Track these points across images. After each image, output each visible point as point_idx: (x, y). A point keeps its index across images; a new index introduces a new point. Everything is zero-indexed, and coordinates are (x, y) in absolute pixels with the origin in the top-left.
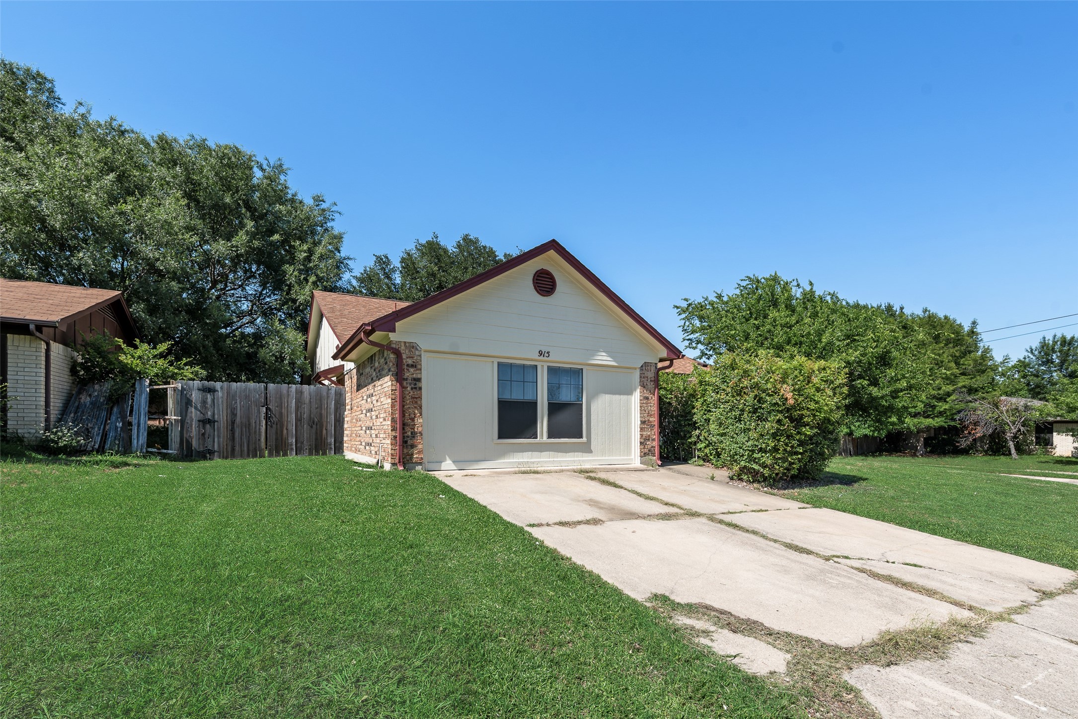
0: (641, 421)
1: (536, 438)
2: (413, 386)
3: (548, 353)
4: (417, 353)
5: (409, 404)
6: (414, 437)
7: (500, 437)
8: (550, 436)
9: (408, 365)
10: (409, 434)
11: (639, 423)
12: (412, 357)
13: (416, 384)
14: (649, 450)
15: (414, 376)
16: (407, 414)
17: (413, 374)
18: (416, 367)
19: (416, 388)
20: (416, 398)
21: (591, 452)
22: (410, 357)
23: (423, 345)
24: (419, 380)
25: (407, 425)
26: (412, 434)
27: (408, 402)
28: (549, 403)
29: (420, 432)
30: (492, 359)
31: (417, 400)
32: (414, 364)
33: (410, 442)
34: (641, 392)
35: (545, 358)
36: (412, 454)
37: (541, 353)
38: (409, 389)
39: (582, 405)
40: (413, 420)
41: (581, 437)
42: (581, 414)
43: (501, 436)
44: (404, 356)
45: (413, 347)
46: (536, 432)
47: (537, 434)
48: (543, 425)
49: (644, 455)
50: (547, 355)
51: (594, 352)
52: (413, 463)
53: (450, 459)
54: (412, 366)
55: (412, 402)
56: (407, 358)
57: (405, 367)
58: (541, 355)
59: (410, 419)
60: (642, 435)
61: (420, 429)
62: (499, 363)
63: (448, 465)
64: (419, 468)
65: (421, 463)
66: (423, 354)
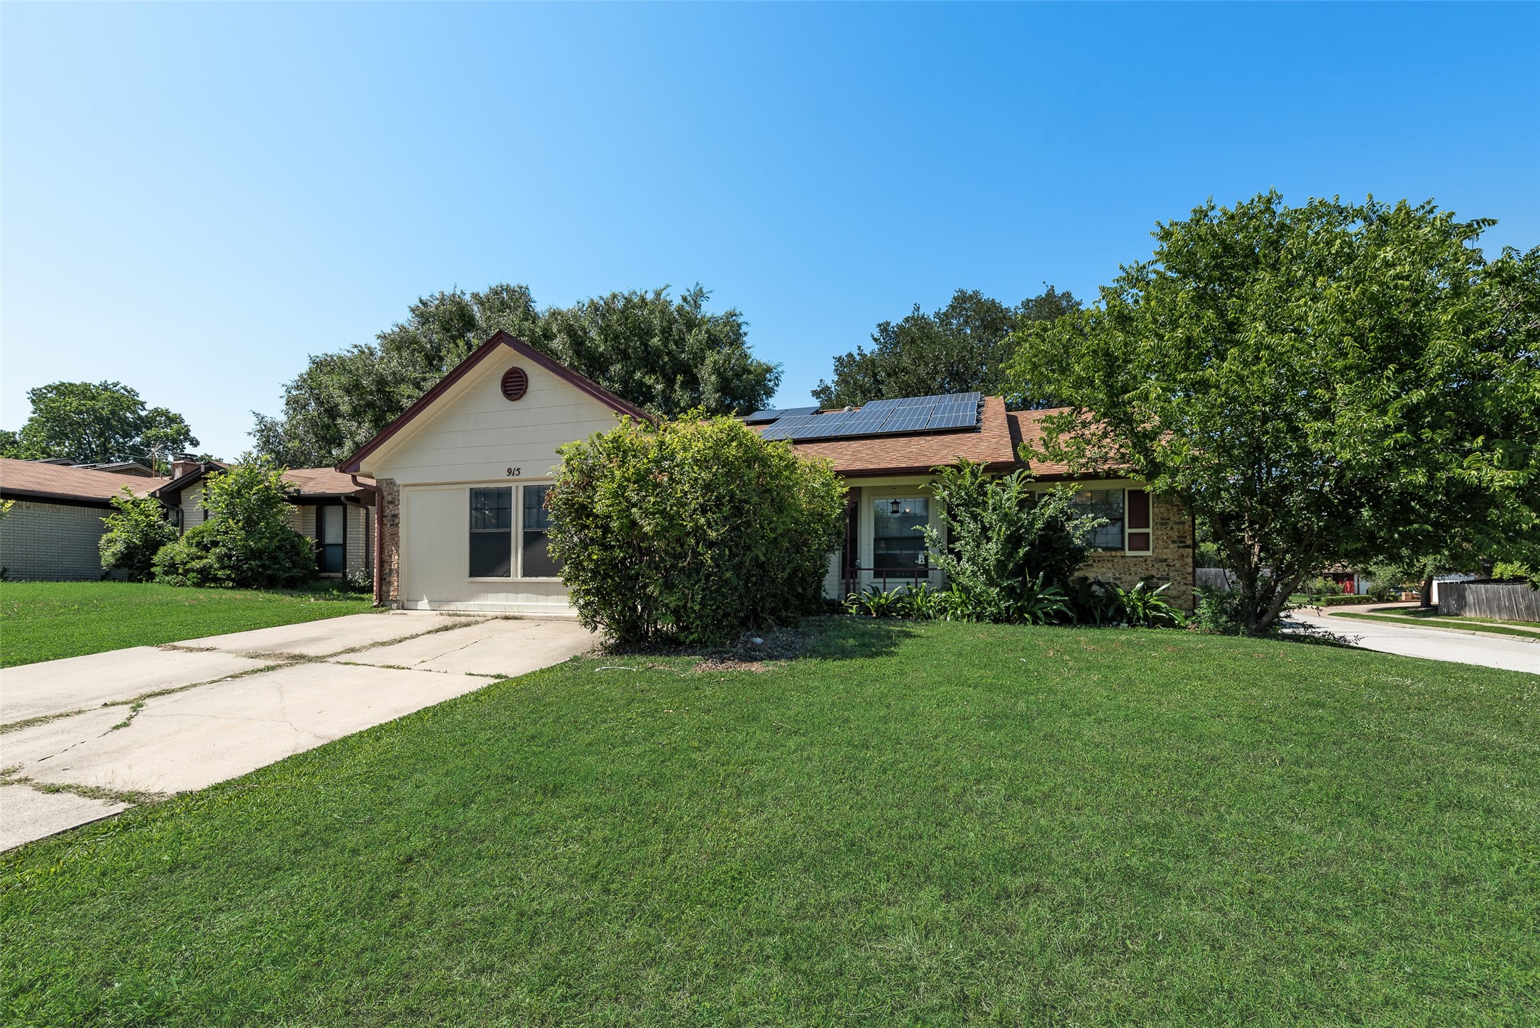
1: (510, 576)
2: (391, 522)
3: (518, 470)
4: (395, 489)
5: (388, 541)
6: (391, 574)
7: (471, 575)
8: (525, 574)
9: (388, 502)
10: (387, 571)
12: (392, 494)
13: (394, 520)
15: (393, 512)
16: (386, 552)
18: (394, 503)
19: (393, 525)
20: (393, 534)
22: (390, 494)
23: (399, 481)
24: (397, 516)
25: (386, 562)
26: (389, 571)
27: (387, 539)
28: (525, 532)
29: (396, 569)
30: (464, 486)
31: (395, 538)
32: (393, 500)
33: (388, 579)
35: (515, 477)
36: (389, 591)
37: (510, 472)
38: (388, 525)
40: (390, 556)
43: (473, 573)
44: (385, 494)
45: (392, 483)
46: (509, 569)
47: (510, 572)
48: (517, 560)
50: (516, 473)
52: (389, 599)
53: (427, 598)
54: (391, 502)
55: (390, 539)
56: (388, 495)
57: (386, 504)
59: (388, 556)
61: (396, 566)
62: (471, 489)
63: (424, 604)
64: (395, 606)
65: (396, 601)
66: (401, 489)
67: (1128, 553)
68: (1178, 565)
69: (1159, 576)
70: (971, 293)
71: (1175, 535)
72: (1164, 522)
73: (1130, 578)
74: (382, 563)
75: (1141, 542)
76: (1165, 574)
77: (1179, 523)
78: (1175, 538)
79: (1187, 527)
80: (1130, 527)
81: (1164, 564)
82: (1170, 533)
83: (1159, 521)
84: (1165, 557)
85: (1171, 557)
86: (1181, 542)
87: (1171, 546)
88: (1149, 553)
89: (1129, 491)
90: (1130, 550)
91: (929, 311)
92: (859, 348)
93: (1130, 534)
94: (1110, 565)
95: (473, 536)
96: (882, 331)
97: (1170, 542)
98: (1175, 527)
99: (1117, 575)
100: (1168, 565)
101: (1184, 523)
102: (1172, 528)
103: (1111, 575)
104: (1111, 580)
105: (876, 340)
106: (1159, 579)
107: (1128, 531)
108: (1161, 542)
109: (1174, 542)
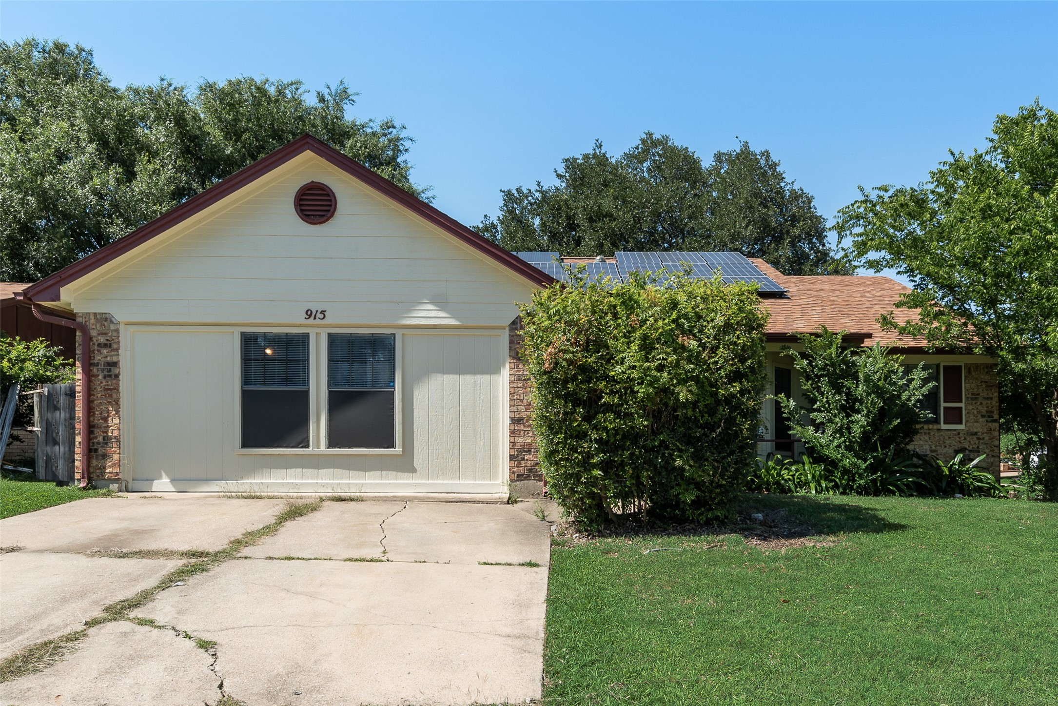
0: (512, 419)
1: (307, 446)
2: (106, 373)
3: (323, 312)
4: (112, 327)
5: (101, 398)
6: (106, 444)
7: (245, 445)
8: (332, 444)
9: (99, 345)
10: (100, 439)
11: (508, 421)
12: (106, 334)
13: (110, 370)
14: (530, 470)
15: (108, 359)
16: (97, 413)
17: (107, 357)
18: (110, 347)
19: (110, 376)
20: (110, 390)
21: (413, 470)
22: (102, 334)
23: (120, 314)
24: (115, 364)
25: (98, 428)
26: (104, 439)
27: (99, 395)
28: (331, 393)
29: (115, 437)
30: (231, 329)
31: (112, 394)
32: (108, 342)
33: (101, 451)
34: (511, 369)
35: (317, 321)
36: (105, 468)
37: (309, 314)
38: (100, 377)
39: (392, 393)
40: (106, 420)
41: (392, 445)
42: (392, 409)
43: (247, 442)
44: (93, 333)
45: (106, 319)
46: (308, 437)
47: (308, 441)
48: (319, 428)
49: (518, 477)
50: (322, 316)
51: (413, 304)
52: (105, 479)
53: (168, 476)
54: (105, 346)
55: (105, 396)
56: (99, 334)
57: (96, 347)
58: (310, 316)
59: (102, 419)
60: (513, 444)
61: (116, 433)
62: (243, 334)
63: (163, 484)
64: (114, 487)
65: (117, 481)
66: (122, 328)
67: (944, 426)
68: (986, 438)
69: (970, 448)
70: (660, 137)
71: (984, 410)
72: (974, 397)
73: (945, 451)
74: (90, 428)
75: (954, 416)
76: (975, 446)
77: (988, 399)
78: (984, 413)
79: (994, 403)
80: (945, 402)
81: (975, 437)
82: (980, 408)
83: (970, 396)
84: (975, 430)
85: (981, 430)
86: (989, 417)
87: (981, 420)
88: (961, 427)
89: (944, 367)
90: (945, 423)
91: (615, 153)
92: (539, 184)
93: (945, 408)
94: (927, 438)
95: (247, 397)
96: (567, 167)
97: (979, 416)
98: (984, 402)
99: (934, 448)
100: (978, 439)
101: (991, 399)
102: (981, 404)
103: (927, 447)
104: (928, 452)
105: (559, 176)
106: (970, 451)
107: (943, 405)
108: (972, 417)
109: (983, 416)
